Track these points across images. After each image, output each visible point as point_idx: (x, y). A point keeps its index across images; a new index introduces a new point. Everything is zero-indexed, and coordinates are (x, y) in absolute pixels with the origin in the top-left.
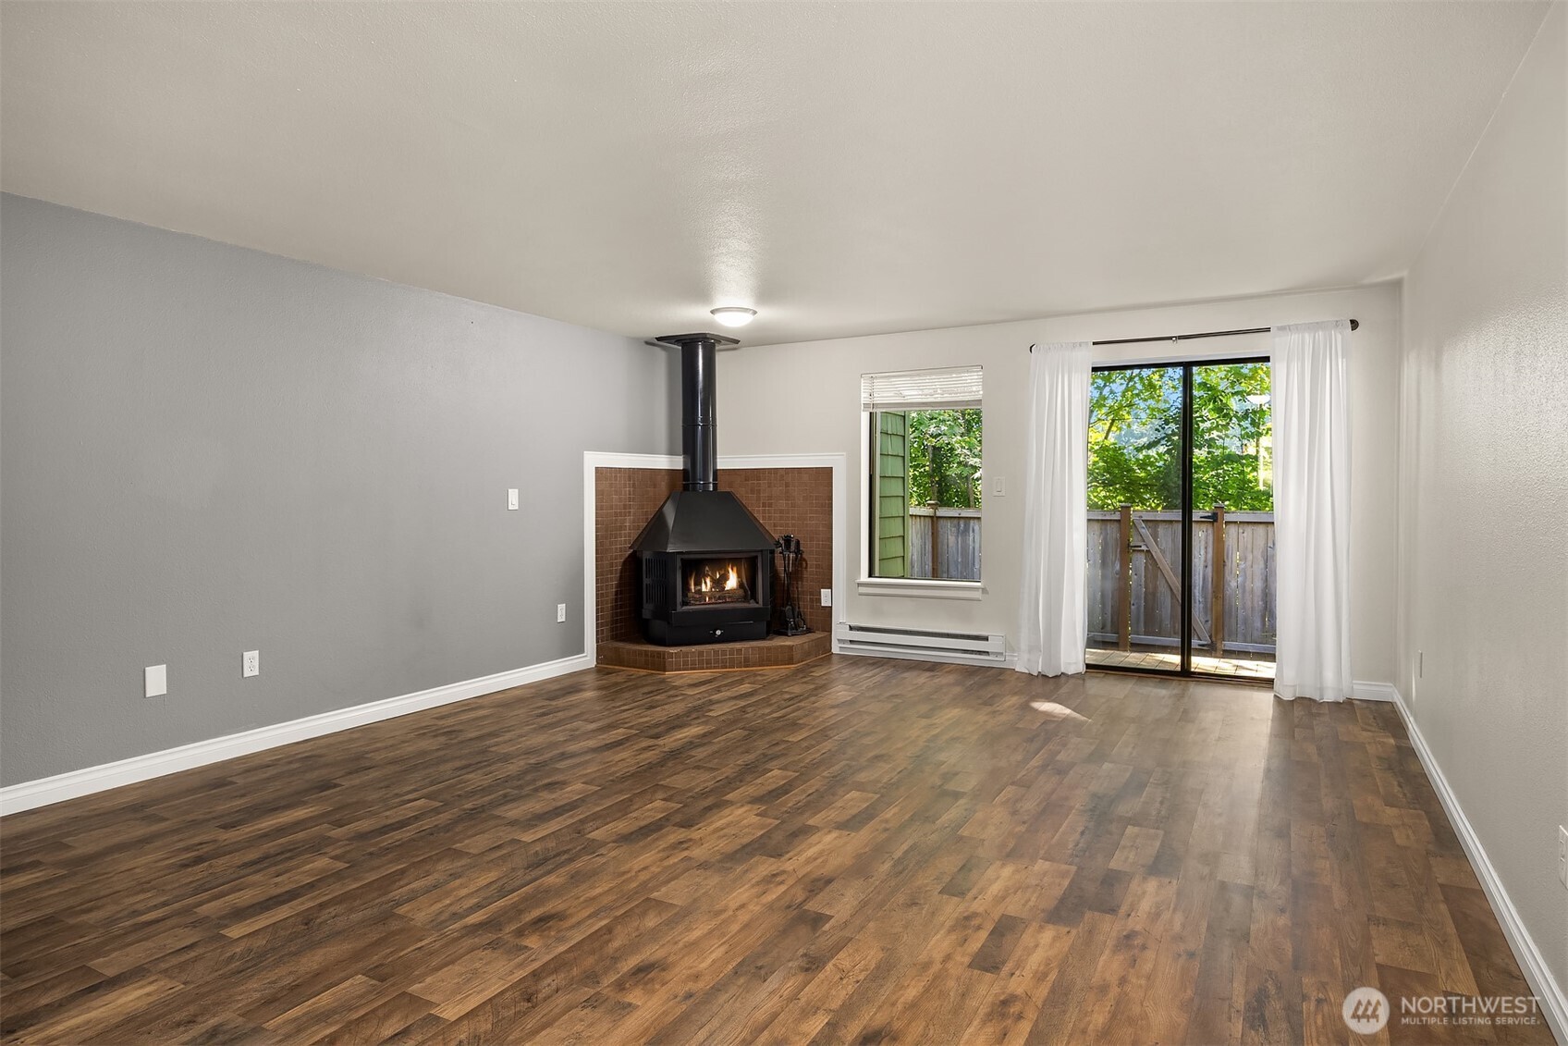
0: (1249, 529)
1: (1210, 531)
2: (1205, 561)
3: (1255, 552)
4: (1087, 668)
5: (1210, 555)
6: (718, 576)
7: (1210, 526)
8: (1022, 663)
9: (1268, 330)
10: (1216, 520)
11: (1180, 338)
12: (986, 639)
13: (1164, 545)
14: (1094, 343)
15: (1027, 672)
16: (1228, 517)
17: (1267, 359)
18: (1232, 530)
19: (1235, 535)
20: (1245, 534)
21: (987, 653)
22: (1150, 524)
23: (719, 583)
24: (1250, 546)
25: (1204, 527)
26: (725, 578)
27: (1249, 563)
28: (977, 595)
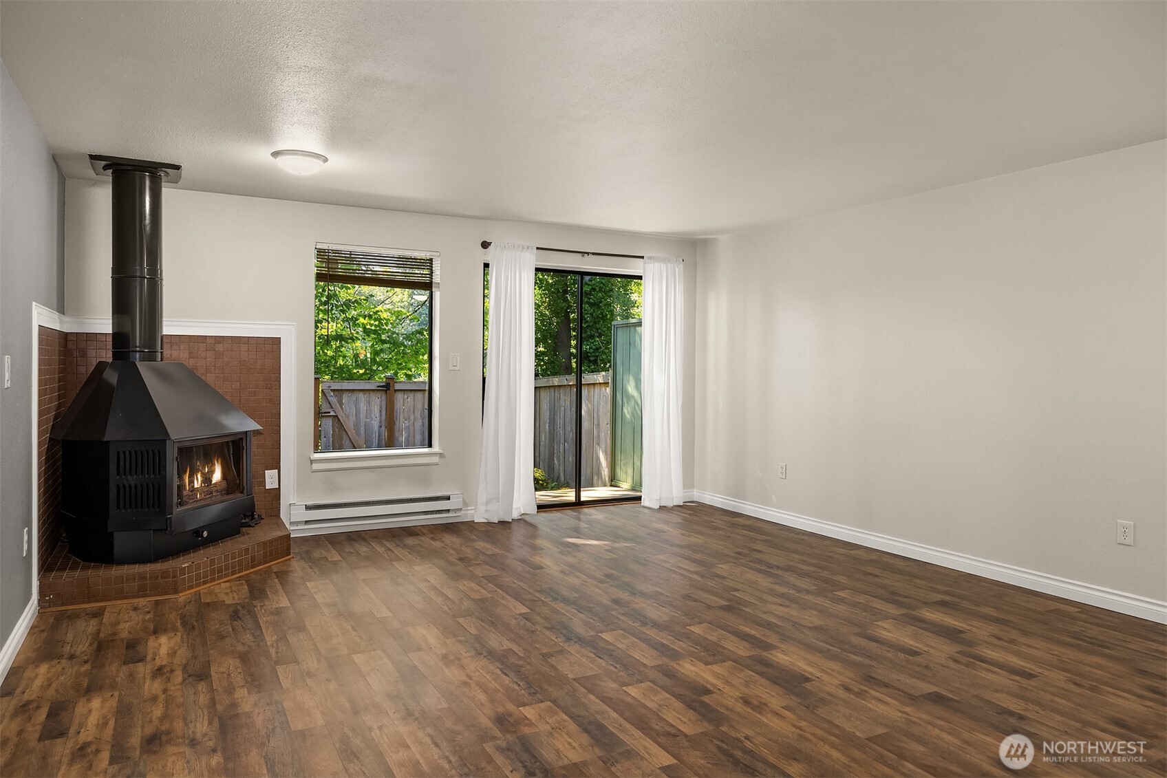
0: (411, 395)
1: (384, 398)
2: (380, 422)
3: (416, 413)
4: (538, 509)
5: (383, 417)
6: (207, 470)
7: (383, 393)
8: (479, 514)
9: (643, 257)
10: (389, 389)
11: (594, 254)
12: (448, 498)
13: (348, 411)
14: (537, 248)
15: (486, 521)
16: (397, 387)
17: (640, 278)
18: (399, 396)
19: (402, 400)
20: (409, 400)
21: (448, 511)
22: (336, 393)
23: (207, 479)
24: (412, 410)
25: (379, 394)
26: (212, 472)
27: (412, 422)
28: (436, 459)
